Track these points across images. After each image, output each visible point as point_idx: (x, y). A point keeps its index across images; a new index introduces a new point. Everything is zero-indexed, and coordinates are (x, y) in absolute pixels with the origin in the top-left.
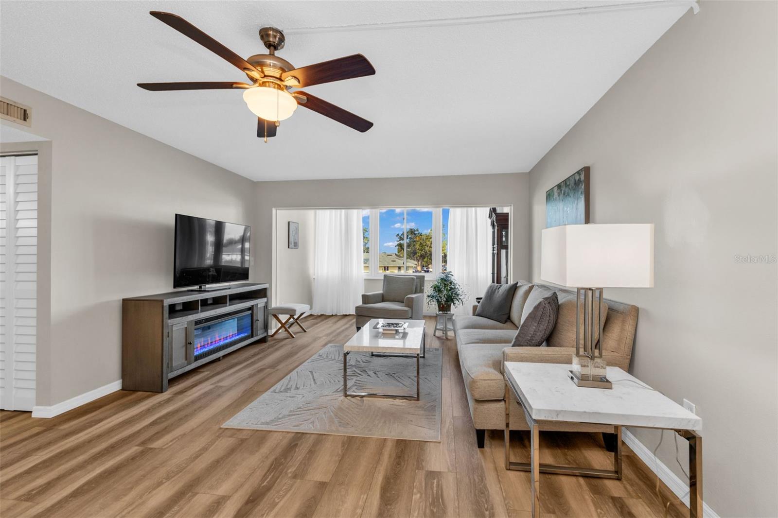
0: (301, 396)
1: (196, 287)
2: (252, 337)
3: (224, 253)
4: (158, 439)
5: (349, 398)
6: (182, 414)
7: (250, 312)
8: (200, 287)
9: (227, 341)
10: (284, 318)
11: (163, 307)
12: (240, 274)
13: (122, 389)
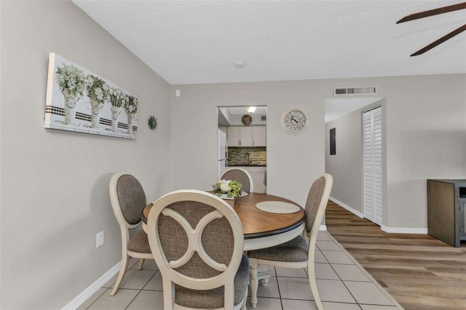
4: (441, 272)
11: (454, 188)
13: (429, 234)
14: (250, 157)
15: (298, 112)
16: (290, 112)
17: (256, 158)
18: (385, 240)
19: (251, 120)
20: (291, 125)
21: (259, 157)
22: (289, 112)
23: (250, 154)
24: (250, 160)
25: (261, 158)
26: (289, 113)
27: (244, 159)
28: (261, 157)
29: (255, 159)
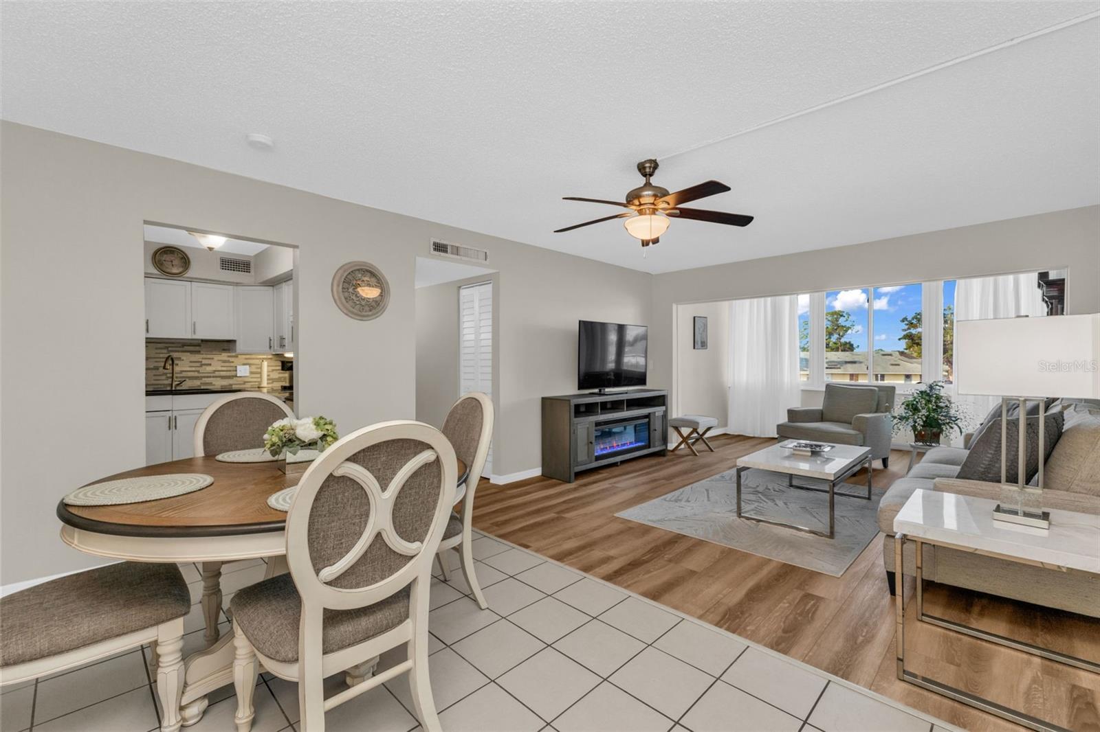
0: (690, 508)
1: (596, 391)
2: (649, 447)
3: (625, 355)
4: (568, 512)
5: (742, 519)
6: (585, 500)
7: (647, 420)
8: (600, 391)
9: (624, 448)
10: (685, 431)
11: (570, 405)
12: (637, 379)
13: (542, 475)
14: (177, 369)
15: (369, 274)
16: (352, 272)
17: (198, 372)
18: (499, 496)
19: (185, 263)
20: (354, 298)
21: (209, 369)
22: (351, 270)
23: (179, 359)
24: (177, 377)
25: (215, 371)
26: (349, 273)
27: (155, 375)
28: (214, 369)
29: (196, 374)
